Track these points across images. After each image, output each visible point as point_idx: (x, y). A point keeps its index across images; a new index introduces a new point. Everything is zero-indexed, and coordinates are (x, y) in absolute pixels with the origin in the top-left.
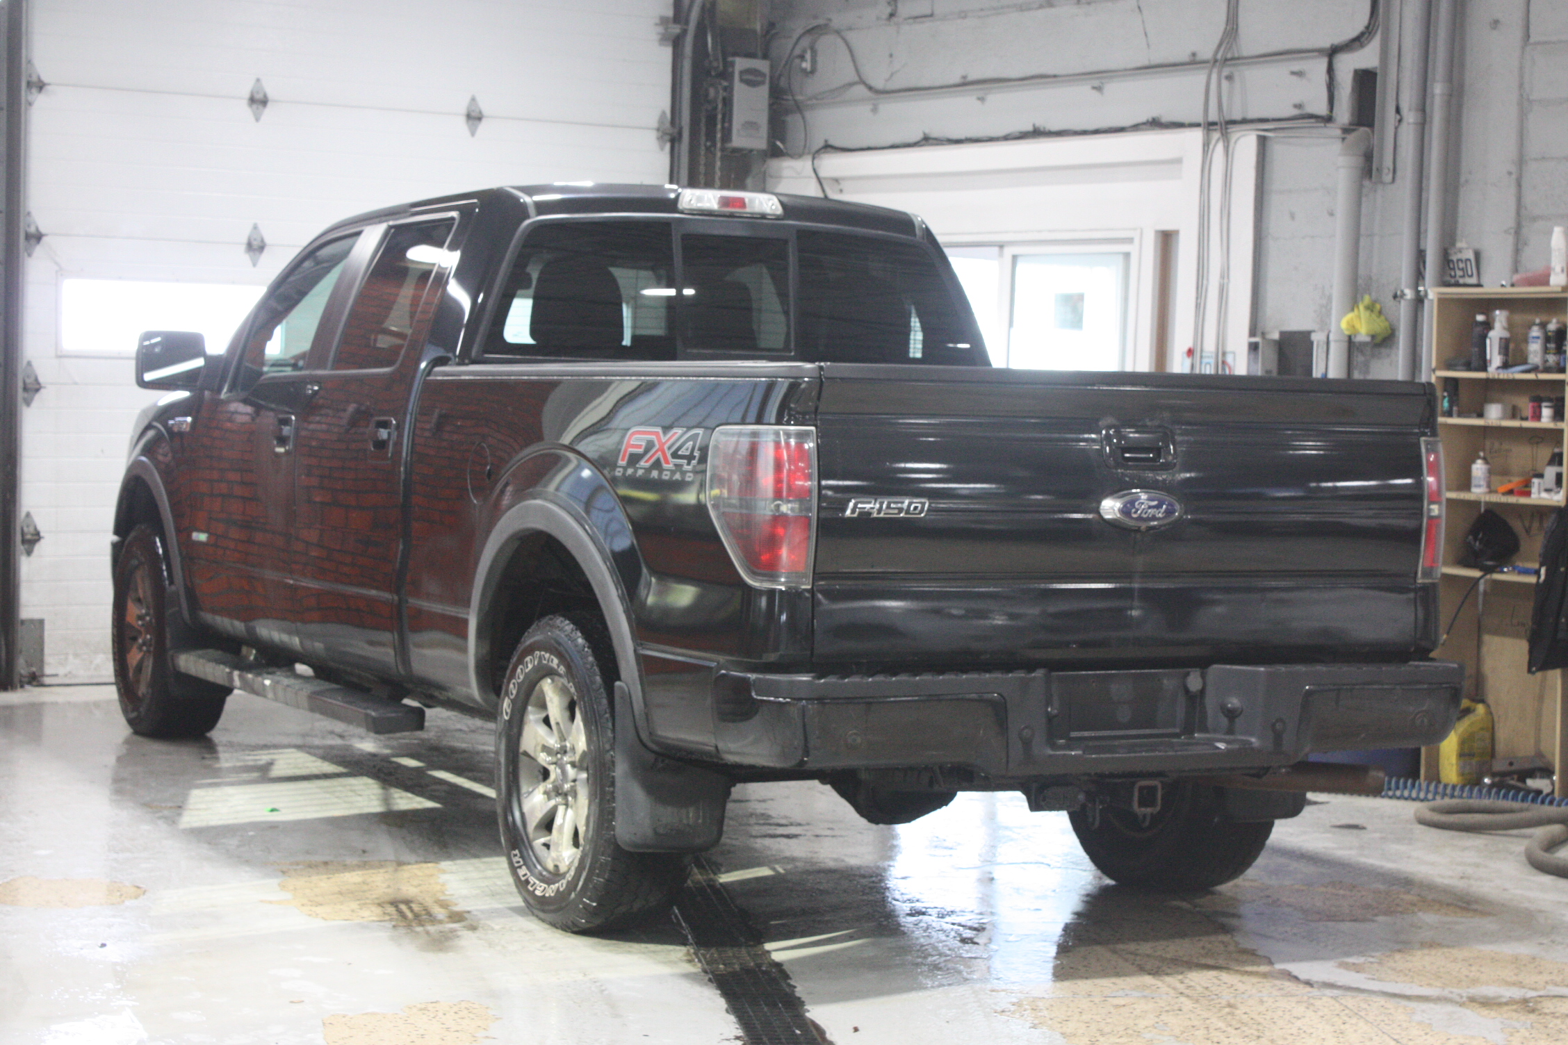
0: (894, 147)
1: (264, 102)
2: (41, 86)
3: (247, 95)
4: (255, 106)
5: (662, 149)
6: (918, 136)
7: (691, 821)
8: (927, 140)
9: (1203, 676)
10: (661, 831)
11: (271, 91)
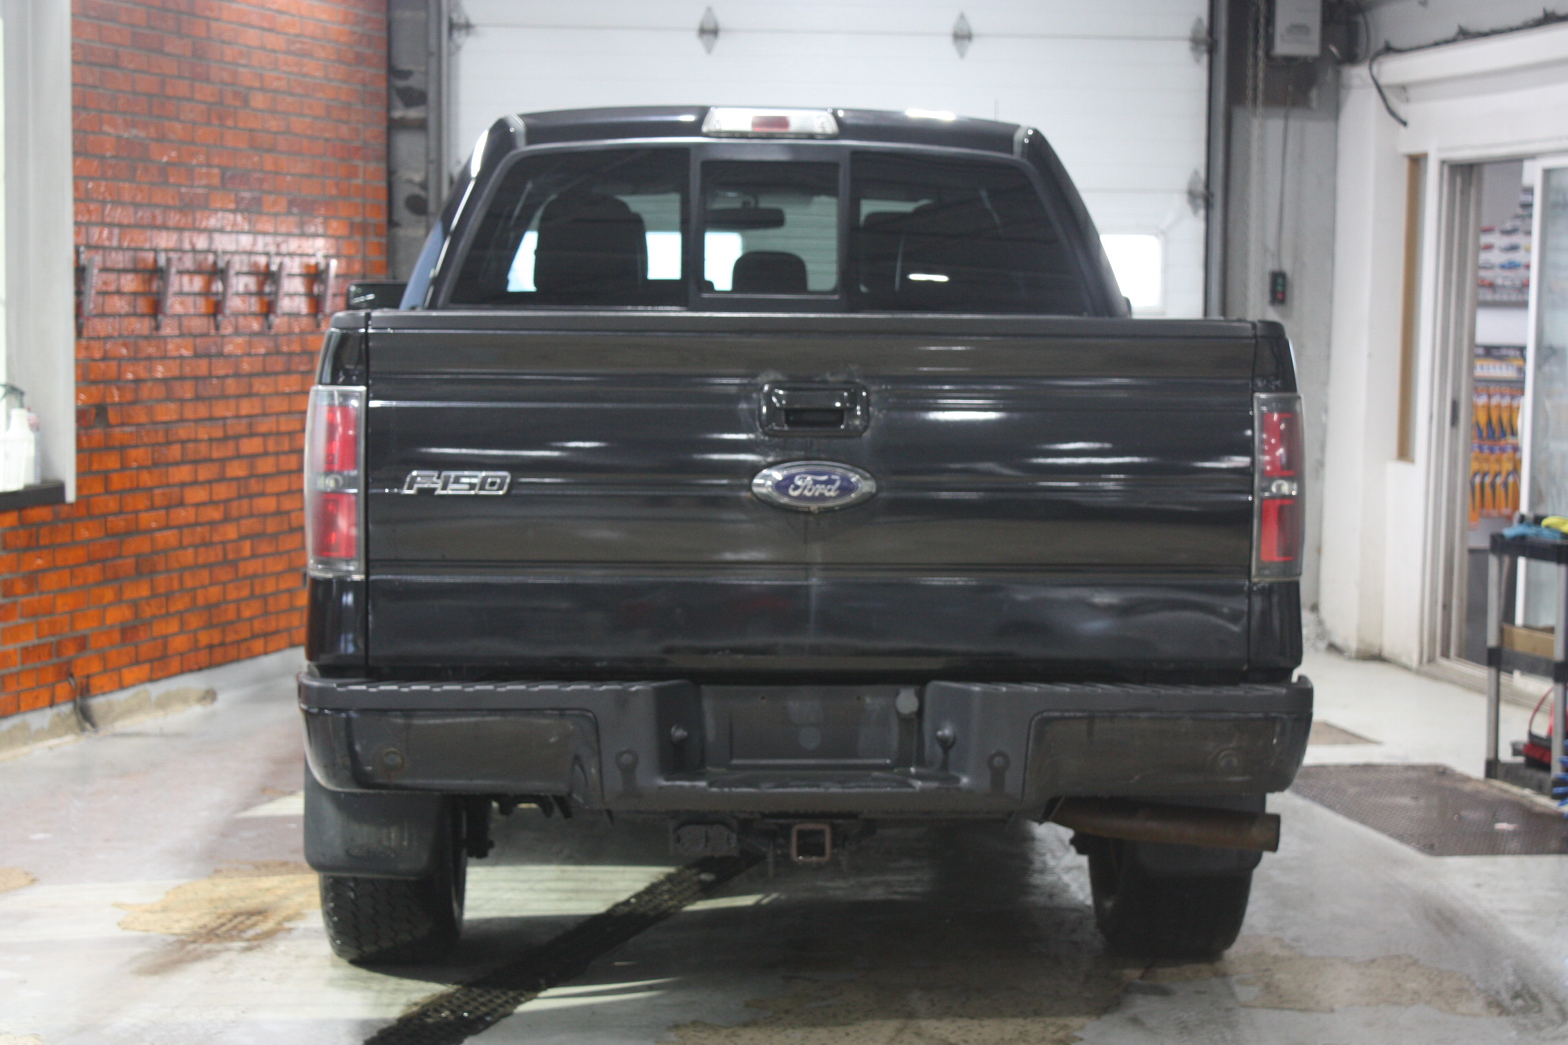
0: (1437, 44)
1: (715, 32)
2: (468, 27)
3: (696, 25)
4: (705, 37)
5: (1198, 61)
6: (1452, 31)
7: (393, 844)
8: (1464, 35)
9: (921, 697)
10: (355, 852)
11: (723, 19)
